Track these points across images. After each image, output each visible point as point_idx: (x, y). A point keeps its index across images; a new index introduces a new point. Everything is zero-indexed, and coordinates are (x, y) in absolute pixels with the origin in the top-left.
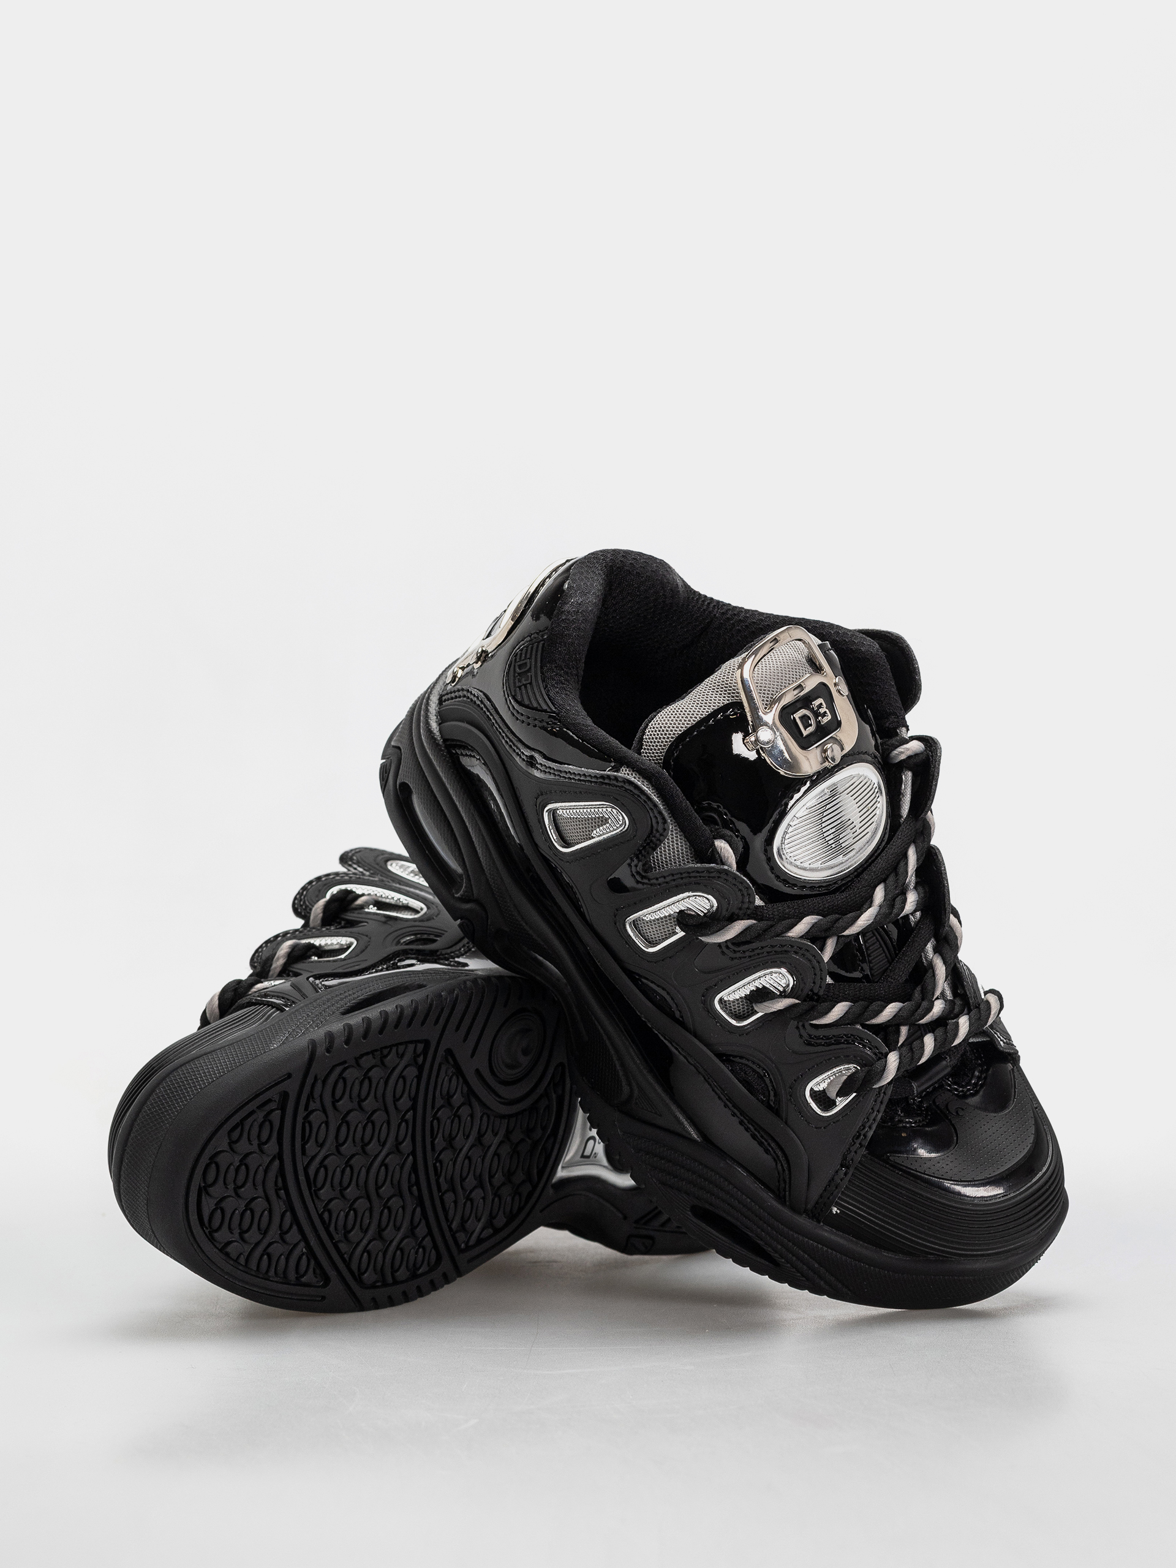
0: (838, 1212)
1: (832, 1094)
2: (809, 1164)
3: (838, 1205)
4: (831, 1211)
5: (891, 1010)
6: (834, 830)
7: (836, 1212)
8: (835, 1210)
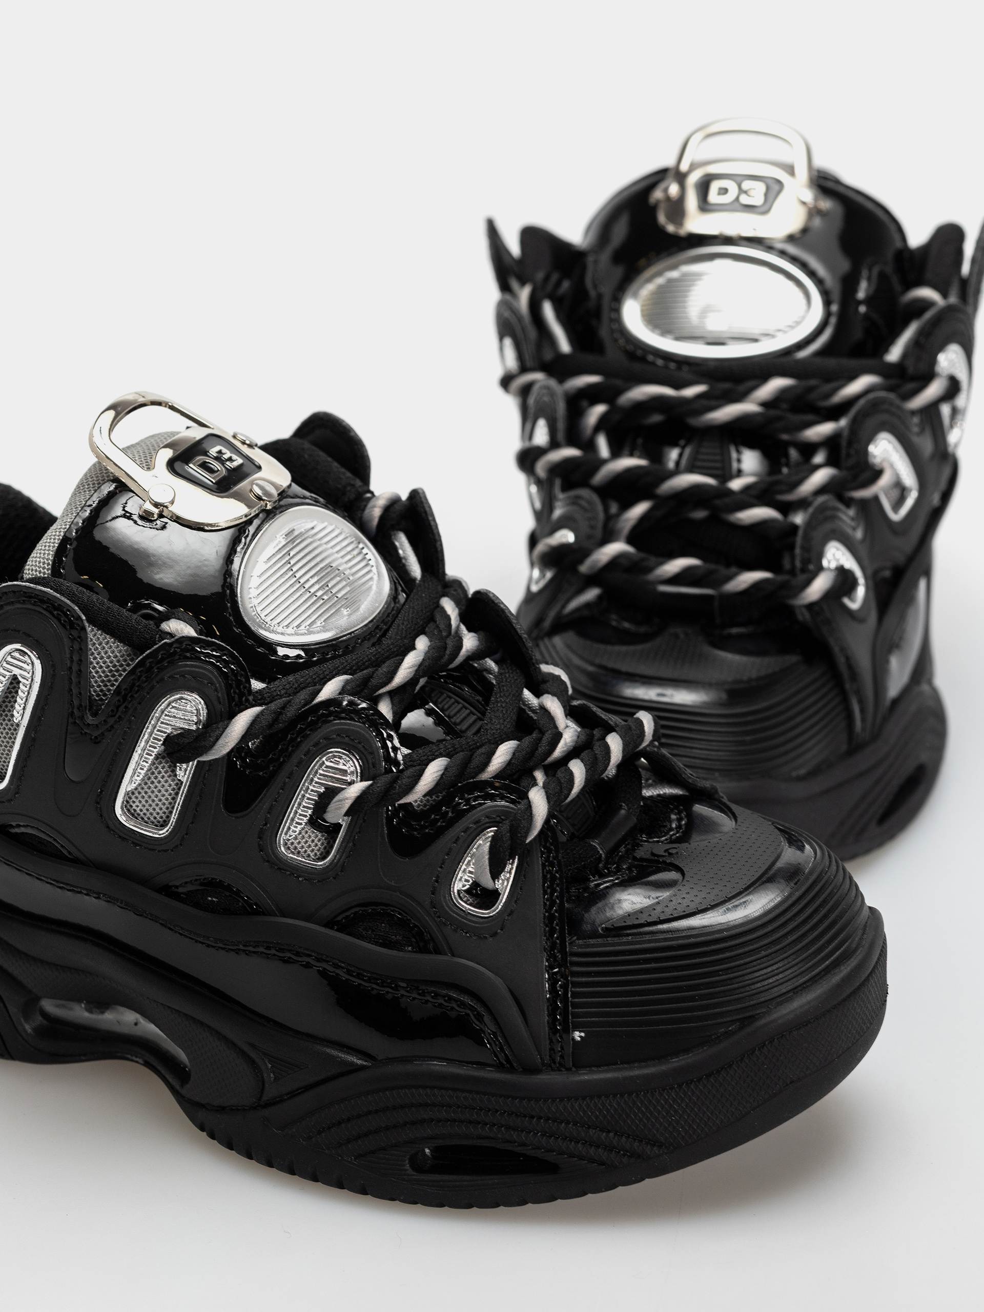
0: (583, 1034)
1: (487, 881)
2: (509, 988)
3: (577, 1027)
4: (573, 1039)
5: (503, 753)
6: (316, 579)
7: (580, 1037)
8: (577, 1035)
